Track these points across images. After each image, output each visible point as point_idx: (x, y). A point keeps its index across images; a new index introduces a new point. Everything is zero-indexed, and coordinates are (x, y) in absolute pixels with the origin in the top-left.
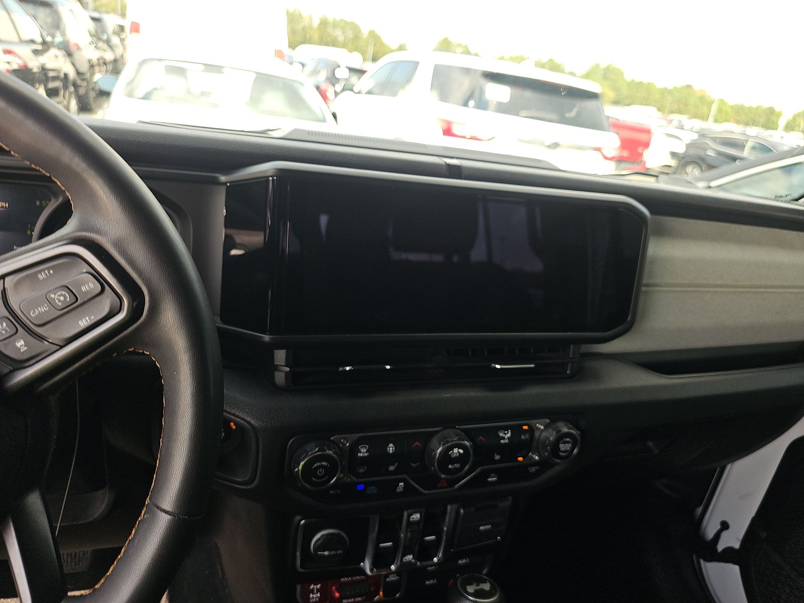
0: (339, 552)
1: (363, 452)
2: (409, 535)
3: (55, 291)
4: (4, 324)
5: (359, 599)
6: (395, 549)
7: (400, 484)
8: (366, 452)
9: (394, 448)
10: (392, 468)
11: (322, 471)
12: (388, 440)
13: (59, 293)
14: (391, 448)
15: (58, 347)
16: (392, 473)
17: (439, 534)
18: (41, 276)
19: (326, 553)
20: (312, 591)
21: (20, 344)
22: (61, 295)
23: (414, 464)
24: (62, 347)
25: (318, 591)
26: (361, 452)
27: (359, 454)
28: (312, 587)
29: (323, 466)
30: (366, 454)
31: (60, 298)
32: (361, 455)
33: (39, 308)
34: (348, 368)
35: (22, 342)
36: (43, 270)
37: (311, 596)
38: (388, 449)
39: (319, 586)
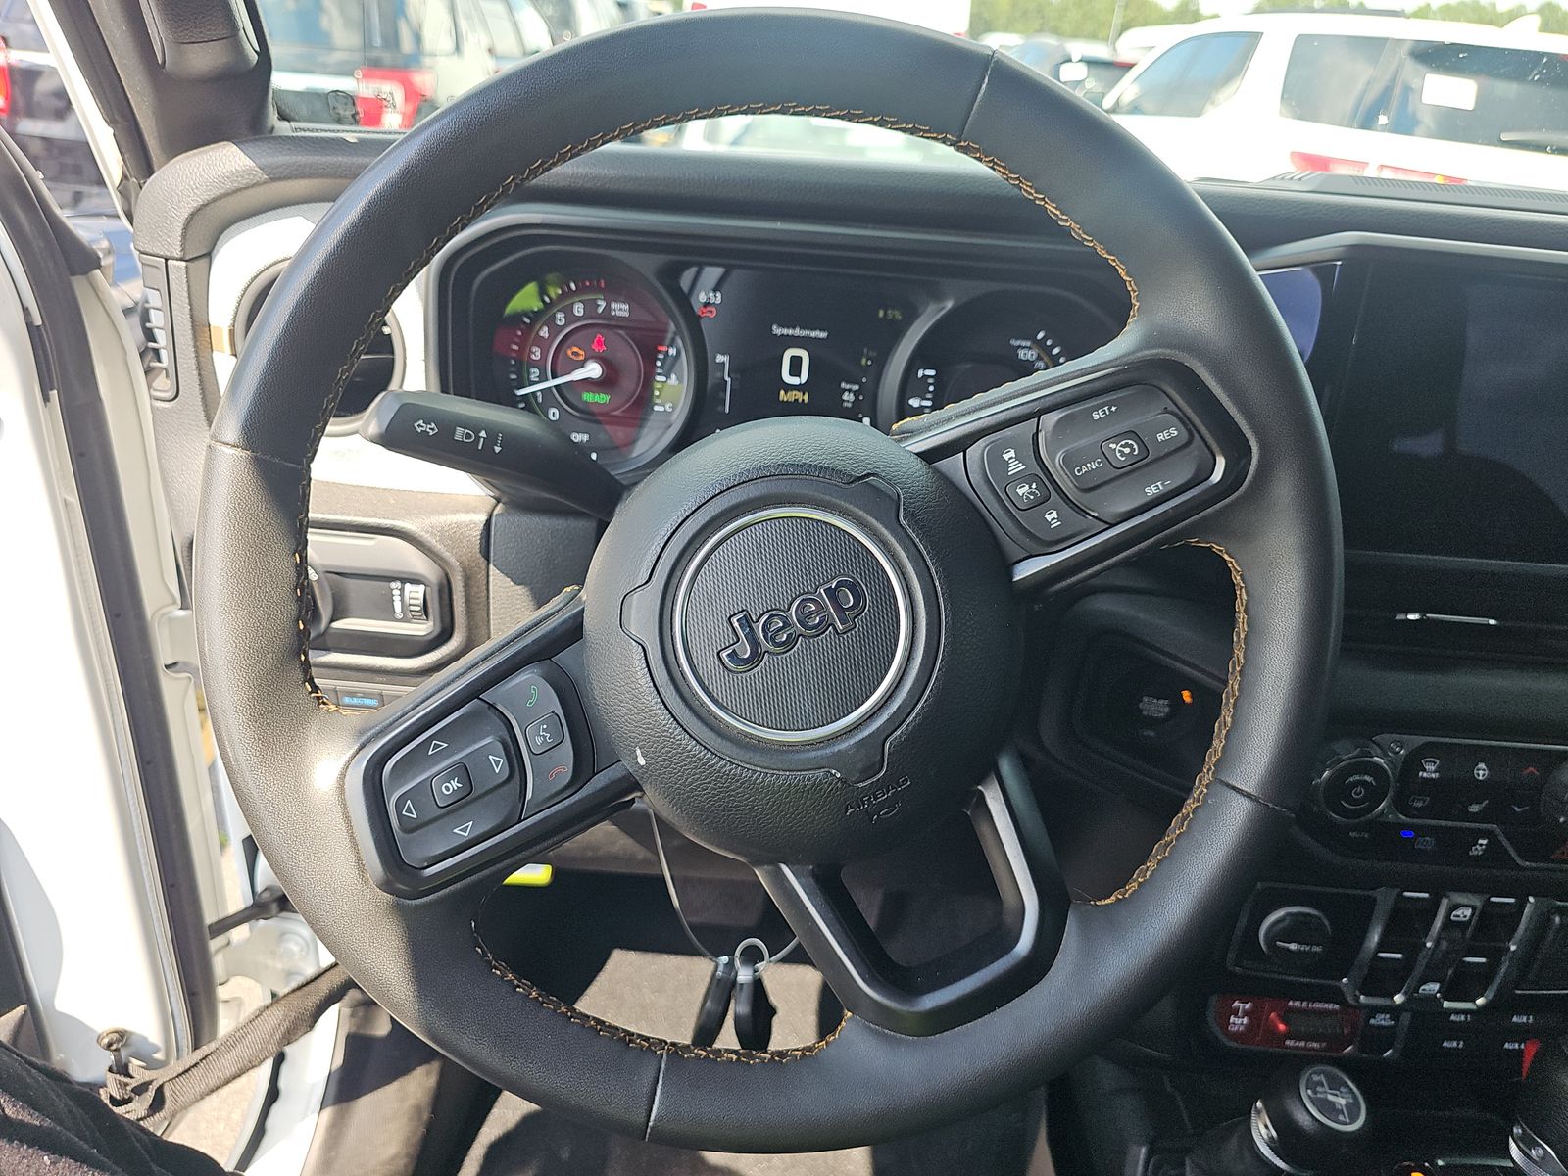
0: (1317, 949)
1: (1430, 770)
2: (1444, 944)
3: (1117, 438)
4: (1034, 486)
5: (1315, 1045)
6: (1407, 966)
7: (1480, 841)
8: (1435, 772)
9: (1486, 773)
10: (1474, 808)
11: (1361, 792)
12: (1478, 754)
13: (1123, 443)
14: (1481, 772)
15: (1108, 526)
16: (1474, 818)
17: (1496, 955)
18: (1097, 415)
19: (1293, 946)
20: (1235, 1013)
21: (1051, 516)
22: (1126, 445)
23: (1519, 807)
24: (1112, 526)
25: (1246, 1014)
26: (1424, 770)
27: (1421, 774)
28: (1236, 1004)
29: (1364, 783)
30: (1433, 776)
31: (1121, 451)
32: (1425, 775)
33: (1088, 465)
34: (1411, 617)
35: (1055, 514)
36: (1102, 405)
37: (1232, 1019)
38: (1475, 772)
39: (1248, 1006)
